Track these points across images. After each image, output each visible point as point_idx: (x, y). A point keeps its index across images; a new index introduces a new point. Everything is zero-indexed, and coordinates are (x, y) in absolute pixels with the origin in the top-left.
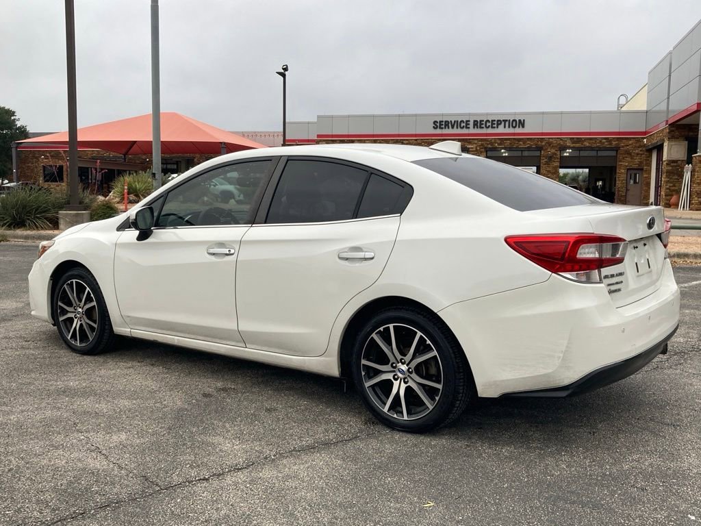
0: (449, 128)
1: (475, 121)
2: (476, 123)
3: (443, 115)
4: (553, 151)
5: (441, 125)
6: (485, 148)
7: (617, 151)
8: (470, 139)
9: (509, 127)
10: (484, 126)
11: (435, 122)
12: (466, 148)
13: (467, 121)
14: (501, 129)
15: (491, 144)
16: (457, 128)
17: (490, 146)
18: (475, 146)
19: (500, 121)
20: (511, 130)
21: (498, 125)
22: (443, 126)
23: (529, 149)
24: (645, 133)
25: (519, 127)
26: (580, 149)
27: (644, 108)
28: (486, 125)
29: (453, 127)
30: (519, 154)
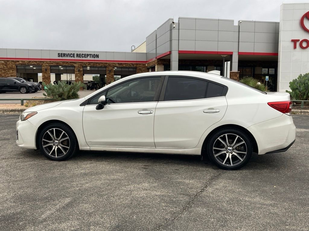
0: (65, 57)
1: (77, 54)
2: (77, 55)
3: (62, 51)
4: (111, 68)
5: (61, 55)
6: (82, 66)
7: (136, 69)
8: (75, 62)
9: (92, 57)
10: (81, 56)
11: (59, 54)
12: (74, 66)
13: (73, 54)
14: (89, 58)
15: (85, 64)
16: (69, 57)
17: (84, 65)
18: (78, 65)
19: (88, 54)
20: (93, 59)
21: (87, 56)
22: (63, 56)
23: (101, 67)
24: (146, 62)
25: (96, 57)
26: (122, 68)
27: (145, 52)
28: (82, 56)
29: (67, 56)
30: (97, 69)
